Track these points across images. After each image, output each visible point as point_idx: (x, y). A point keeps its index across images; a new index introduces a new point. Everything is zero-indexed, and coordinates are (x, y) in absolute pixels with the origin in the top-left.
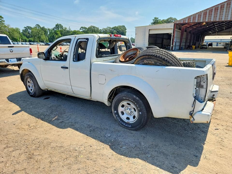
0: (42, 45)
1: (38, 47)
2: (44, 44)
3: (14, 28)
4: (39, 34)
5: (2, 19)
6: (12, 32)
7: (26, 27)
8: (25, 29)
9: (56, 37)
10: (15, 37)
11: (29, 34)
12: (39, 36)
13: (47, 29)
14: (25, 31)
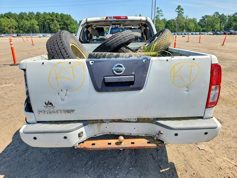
0: (210, 35)
1: (200, 37)
2: (211, 34)
3: (192, 18)
4: (213, 22)
5: (183, 11)
6: (188, 23)
7: (204, 16)
8: (203, 18)
9: (234, 24)
10: (190, 28)
11: (205, 24)
12: (213, 25)
13: (226, 16)
14: (202, 21)
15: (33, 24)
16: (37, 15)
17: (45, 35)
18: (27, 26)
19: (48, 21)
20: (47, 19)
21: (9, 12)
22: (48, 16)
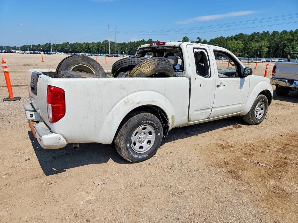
15: (262, 46)
16: (272, 35)
17: (270, 60)
18: (254, 48)
19: (286, 42)
20: (285, 39)
21: (240, 33)
22: (288, 35)
